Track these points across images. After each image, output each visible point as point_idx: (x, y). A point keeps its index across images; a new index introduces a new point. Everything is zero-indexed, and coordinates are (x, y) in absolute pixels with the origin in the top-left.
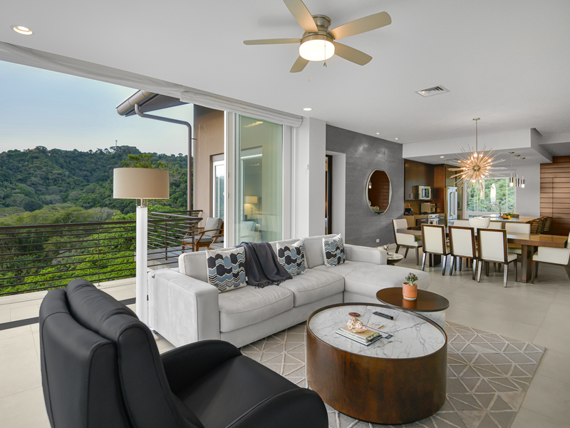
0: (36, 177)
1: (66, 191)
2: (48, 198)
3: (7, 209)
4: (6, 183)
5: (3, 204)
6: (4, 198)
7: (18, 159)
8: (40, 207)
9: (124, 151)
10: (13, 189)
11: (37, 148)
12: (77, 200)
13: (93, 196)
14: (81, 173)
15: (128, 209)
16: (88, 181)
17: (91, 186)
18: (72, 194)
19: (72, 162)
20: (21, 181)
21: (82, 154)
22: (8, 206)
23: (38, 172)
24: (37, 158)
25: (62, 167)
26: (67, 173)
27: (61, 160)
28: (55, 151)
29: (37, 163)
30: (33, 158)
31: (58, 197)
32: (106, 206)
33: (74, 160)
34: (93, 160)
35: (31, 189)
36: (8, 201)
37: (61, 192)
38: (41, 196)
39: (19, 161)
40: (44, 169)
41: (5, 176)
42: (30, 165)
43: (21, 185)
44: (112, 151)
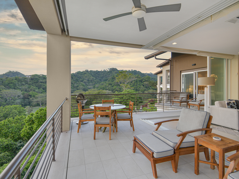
0: (85, 80)
1: (95, 84)
2: (89, 87)
3: (78, 90)
4: (77, 82)
5: (77, 89)
6: (77, 87)
7: (80, 74)
8: (87, 90)
9: (112, 70)
10: (79, 84)
11: (86, 70)
12: (98, 88)
13: (103, 86)
14: (99, 78)
15: (114, 91)
16: (101, 81)
17: (102, 83)
18: (96, 85)
19: (96, 75)
20: (81, 81)
21: (99, 72)
22: (78, 89)
23: (86, 78)
24: (86, 73)
25: (93, 76)
26: (95, 78)
27: (93, 74)
28: (91, 71)
29: (86, 75)
30: (84, 73)
31: (92, 87)
32: (107, 90)
33: (96, 74)
34: (102, 74)
35: (84, 84)
36: (78, 88)
37: (93, 85)
38: (87, 86)
39: (81, 75)
40: (88, 77)
41: (77, 80)
42: (84, 76)
43: (81, 83)
44: (109, 70)
